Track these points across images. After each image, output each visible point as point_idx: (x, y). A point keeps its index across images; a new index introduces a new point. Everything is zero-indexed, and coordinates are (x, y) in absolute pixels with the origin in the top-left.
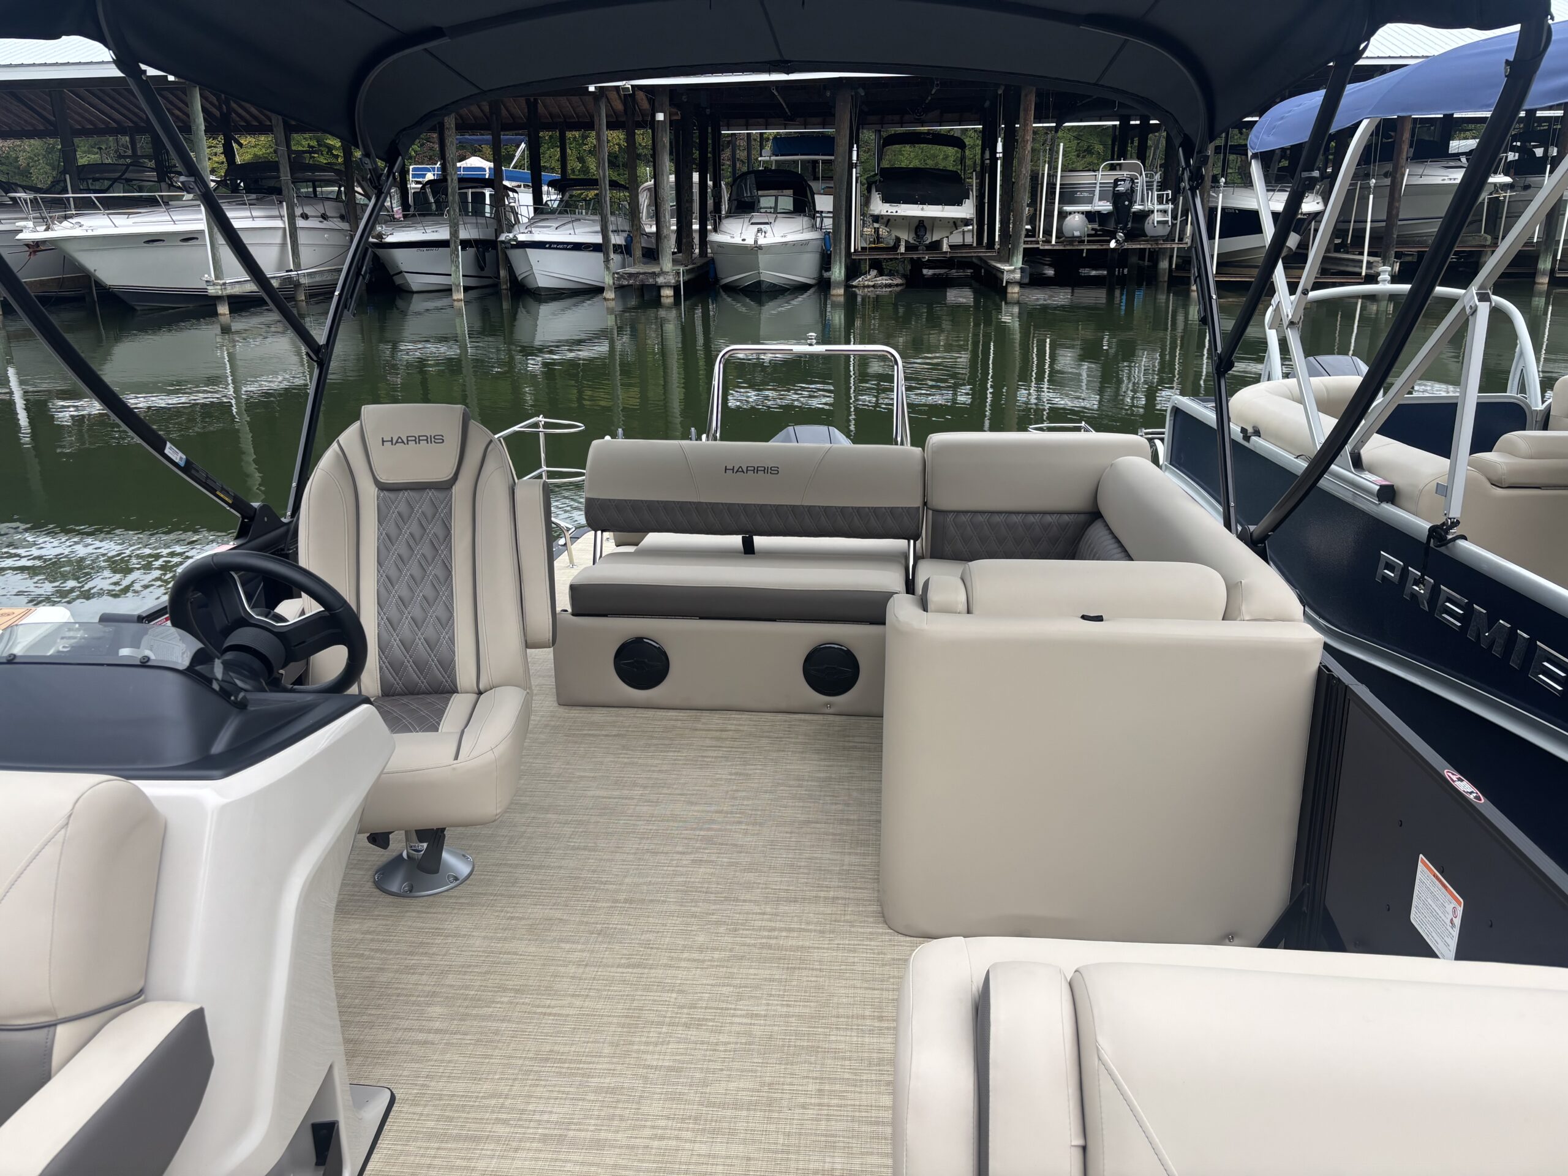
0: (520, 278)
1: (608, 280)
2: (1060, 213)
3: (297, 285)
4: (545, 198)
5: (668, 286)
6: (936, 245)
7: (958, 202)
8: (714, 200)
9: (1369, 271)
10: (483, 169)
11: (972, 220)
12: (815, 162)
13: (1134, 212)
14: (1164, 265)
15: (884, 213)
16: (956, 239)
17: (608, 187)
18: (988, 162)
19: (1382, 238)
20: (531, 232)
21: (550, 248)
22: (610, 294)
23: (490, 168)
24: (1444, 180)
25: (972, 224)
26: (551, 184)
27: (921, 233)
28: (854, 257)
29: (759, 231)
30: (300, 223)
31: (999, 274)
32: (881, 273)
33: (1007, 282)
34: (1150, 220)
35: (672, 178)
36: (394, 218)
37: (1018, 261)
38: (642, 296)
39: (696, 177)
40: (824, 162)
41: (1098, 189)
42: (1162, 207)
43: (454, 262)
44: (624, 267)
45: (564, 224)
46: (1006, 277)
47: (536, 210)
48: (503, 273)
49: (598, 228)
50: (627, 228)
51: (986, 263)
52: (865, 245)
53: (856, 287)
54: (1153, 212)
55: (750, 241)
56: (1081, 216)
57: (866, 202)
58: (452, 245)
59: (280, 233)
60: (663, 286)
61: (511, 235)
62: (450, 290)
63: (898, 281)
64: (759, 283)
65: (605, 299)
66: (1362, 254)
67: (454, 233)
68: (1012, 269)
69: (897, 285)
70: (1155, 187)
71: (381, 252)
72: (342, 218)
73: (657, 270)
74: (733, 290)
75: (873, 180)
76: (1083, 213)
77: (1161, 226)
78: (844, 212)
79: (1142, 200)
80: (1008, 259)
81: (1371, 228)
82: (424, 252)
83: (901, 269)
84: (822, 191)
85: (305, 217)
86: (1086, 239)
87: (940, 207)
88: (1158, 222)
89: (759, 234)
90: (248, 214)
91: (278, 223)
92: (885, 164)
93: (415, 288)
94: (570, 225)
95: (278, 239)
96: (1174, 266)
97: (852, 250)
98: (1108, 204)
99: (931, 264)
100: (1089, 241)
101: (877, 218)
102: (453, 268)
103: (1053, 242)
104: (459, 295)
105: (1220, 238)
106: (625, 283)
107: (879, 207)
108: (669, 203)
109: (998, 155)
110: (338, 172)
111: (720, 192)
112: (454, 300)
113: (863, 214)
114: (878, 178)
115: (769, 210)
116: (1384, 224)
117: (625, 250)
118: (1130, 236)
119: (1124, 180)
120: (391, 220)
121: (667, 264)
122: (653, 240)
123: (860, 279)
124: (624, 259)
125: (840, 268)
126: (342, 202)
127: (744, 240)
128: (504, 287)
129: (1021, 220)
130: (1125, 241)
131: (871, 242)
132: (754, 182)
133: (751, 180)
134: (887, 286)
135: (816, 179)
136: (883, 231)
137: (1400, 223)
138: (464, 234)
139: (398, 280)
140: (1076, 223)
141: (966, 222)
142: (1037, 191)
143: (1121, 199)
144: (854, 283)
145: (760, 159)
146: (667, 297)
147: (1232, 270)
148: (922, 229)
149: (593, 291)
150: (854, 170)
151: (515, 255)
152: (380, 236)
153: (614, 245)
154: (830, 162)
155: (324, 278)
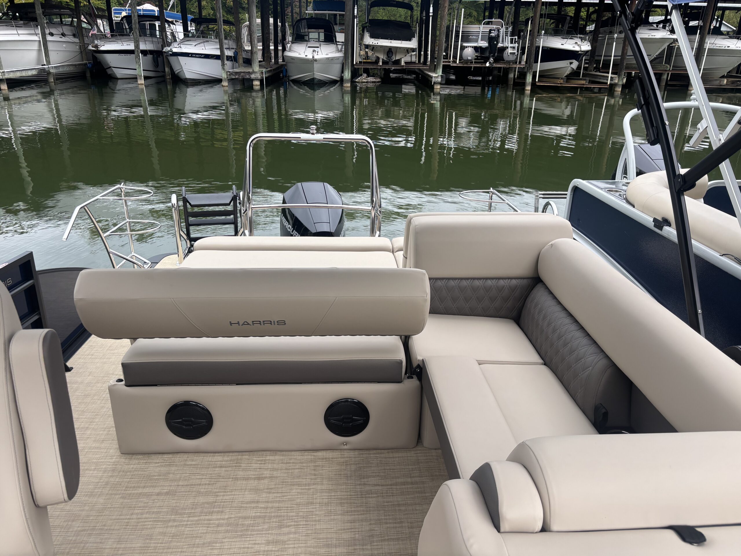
0: (176, 73)
1: (224, 76)
2: (461, 46)
3: (49, 73)
4: (189, 29)
5: (256, 79)
6: (398, 62)
7: (409, 40)
8: (282, 33)
9: (611, 82)
10: (154, 11)
11: (416, 49)
12: (335, 15)
13: (499, 47)
14: (511, 76)
15: (371, 43)
16: (407, 59)
17: (222, 24)
18: (424, 18)
19: (618, 64)
20: (180, 47)
21: (191, 56)
22: (225, 83)
23: (157, 11)
24: (649, 36)
25: (416, 52)
26: (192, 20)
27: (390, 55)
28: (355, 67)
29: (314, 51)
30: (49, 38)
31: (430, 79)
32: (368, 76)
33: (434, 83)
34: (506, 52)
35: (259, 21)
36: (106, 37)
37: (440, 72)
38: (244, 84)
39: (271, 20)
40: (340, 15)
41: (480, 35)
42: (512, 45)
43: (138, 62)
44: (233, 68)
45: (199, 43)
46: (433, 80)
47: (184, 34)
48: (167, 70)
49: (218, 47)
50: (235, 47)
51: (423, 72)
52: (361, 60)
53: (358, 82)
54: (508, 48)
55: (310, 57)
56: (472, 48)
57: (361, 38)
58: (136, 53)
59: (37, 44)
60: (254, 80)
61: (169, 49)
62: (136, 78)
63: (379, 80)
64: (313, 79)
65: (222, 85)
66: (608, 73)
67: (137, 46)
68: (437, 76)
69: (378, 82)
70: (509, 35)
71: (98, 55)
72: (74, 35)
73: (251, 70)
74: (298, 82)
75: (365, 25)
76: (473, 47)
77: (511, 56)
78: (350, 42)
79: (503, 41)
80: (434, 70)
81: (613, 60)
82: (123, 56)
83: (379, 74)
84: (339, 31)
85: (52, 34)
86: (474, 61)
87: (400, 41)
88: (510, 53)
89: (314, 53)
90: (15, 32)
91: (36, 38)
92: (370, 18)
93: (119, 76)
94: (203, 44)
95: (36, 46)
96: (516, 77)
97: (355, 63)
98: (485, 43)
99: (395, 71)
100: (475, 62)
101: (367, 46)
102: (137, 66)
103: (458, 62)
104: (141, 81)
105: (540, 62)
106: (234, 77)
107: (369, 40)
108: (258, 34)
109: (430, 14)
110: (71, 9)
111: (285, 29)
112: (139, 84)
113: (360, 44)
114: (368, 24)
115: (315, 40)
116: (620, 58)
117: (234, 59)
118: (496, 61)
119: (494, 30)
120: (103, 37)
121: (256, 67)
122: (250, 54)
123: (359, 78)
124: (233, 64)
125: (348, 72)
126: (74, 26)
127: (306, 56)
128: (168, 77)
129: (442, 50)
130: (494, 63)
131: (363, 59)
132: (306, 24)
133: (304, 23)
134: (373, 82)
135: (336, 24)
136: (370, 53)
137: (627, 57)
138: (143, 46)
139: (109, 72)
140: (469, 53)
141: (413, 50)
142: (449, 35)
143: (492, 40)
144: (357, 80)
145: (306, 12)
146: (256, 85)
147: (544, 79)
148: (391, 53)
149: (217, 81)
150: (355, 19)
151: (172, 59)
152: (96, 46)
153: (227, 56)
154: (343, 15)
155: (65, 69)
